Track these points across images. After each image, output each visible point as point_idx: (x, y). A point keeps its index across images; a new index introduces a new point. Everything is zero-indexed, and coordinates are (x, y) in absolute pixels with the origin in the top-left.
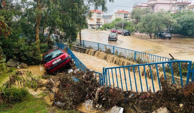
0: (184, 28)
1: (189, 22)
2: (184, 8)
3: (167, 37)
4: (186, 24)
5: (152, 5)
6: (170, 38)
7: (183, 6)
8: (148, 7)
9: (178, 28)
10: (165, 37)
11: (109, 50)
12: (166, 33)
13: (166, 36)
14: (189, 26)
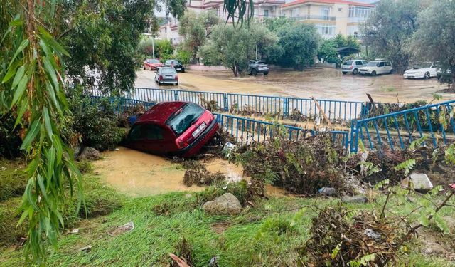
0: (287, 52)
1: (296, 39)
2: (272, 12)
3: (262, 71)
4: (290, 45)
5: (214, 4)
6: (266, 73)
7: (271, 7)
8: (204, 8)
9: (278, 52)
10: (259, 72)
11: (212, 102)
12: (259, 63)
13: (260, 69)
14: (296, 48)
